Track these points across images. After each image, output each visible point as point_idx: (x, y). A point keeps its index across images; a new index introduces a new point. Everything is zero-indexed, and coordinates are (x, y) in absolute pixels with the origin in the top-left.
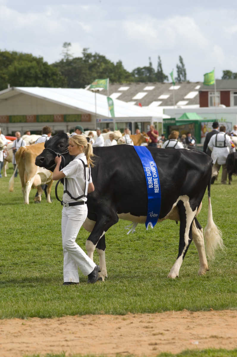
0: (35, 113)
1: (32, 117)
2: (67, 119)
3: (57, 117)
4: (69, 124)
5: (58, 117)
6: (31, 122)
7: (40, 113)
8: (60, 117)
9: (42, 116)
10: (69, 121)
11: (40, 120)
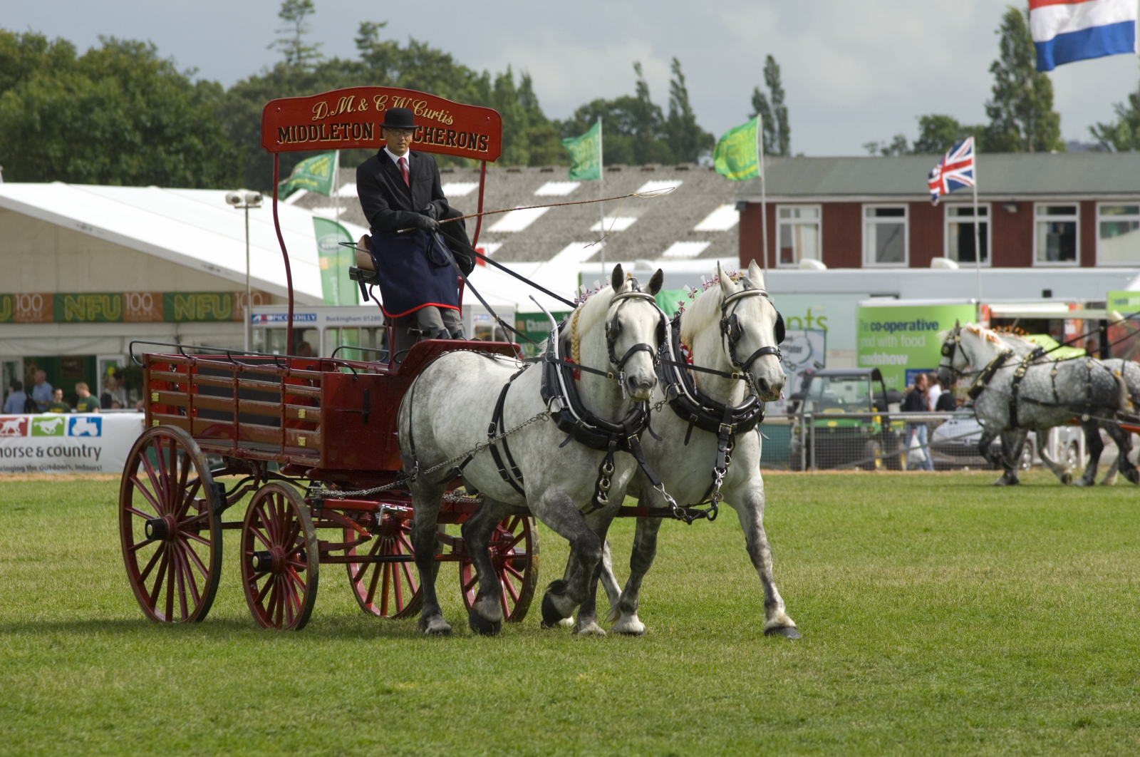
0: (48, 286)
1: (37, 301)
2: (179, 310)
3: (135, 301)
4: (185, 329)
5: (141, 301)
6: (31, 320)
7: (67, 287)
8: (147, 299)
9: (75, 296)
10: (185, 320)
11: (69, 315)
